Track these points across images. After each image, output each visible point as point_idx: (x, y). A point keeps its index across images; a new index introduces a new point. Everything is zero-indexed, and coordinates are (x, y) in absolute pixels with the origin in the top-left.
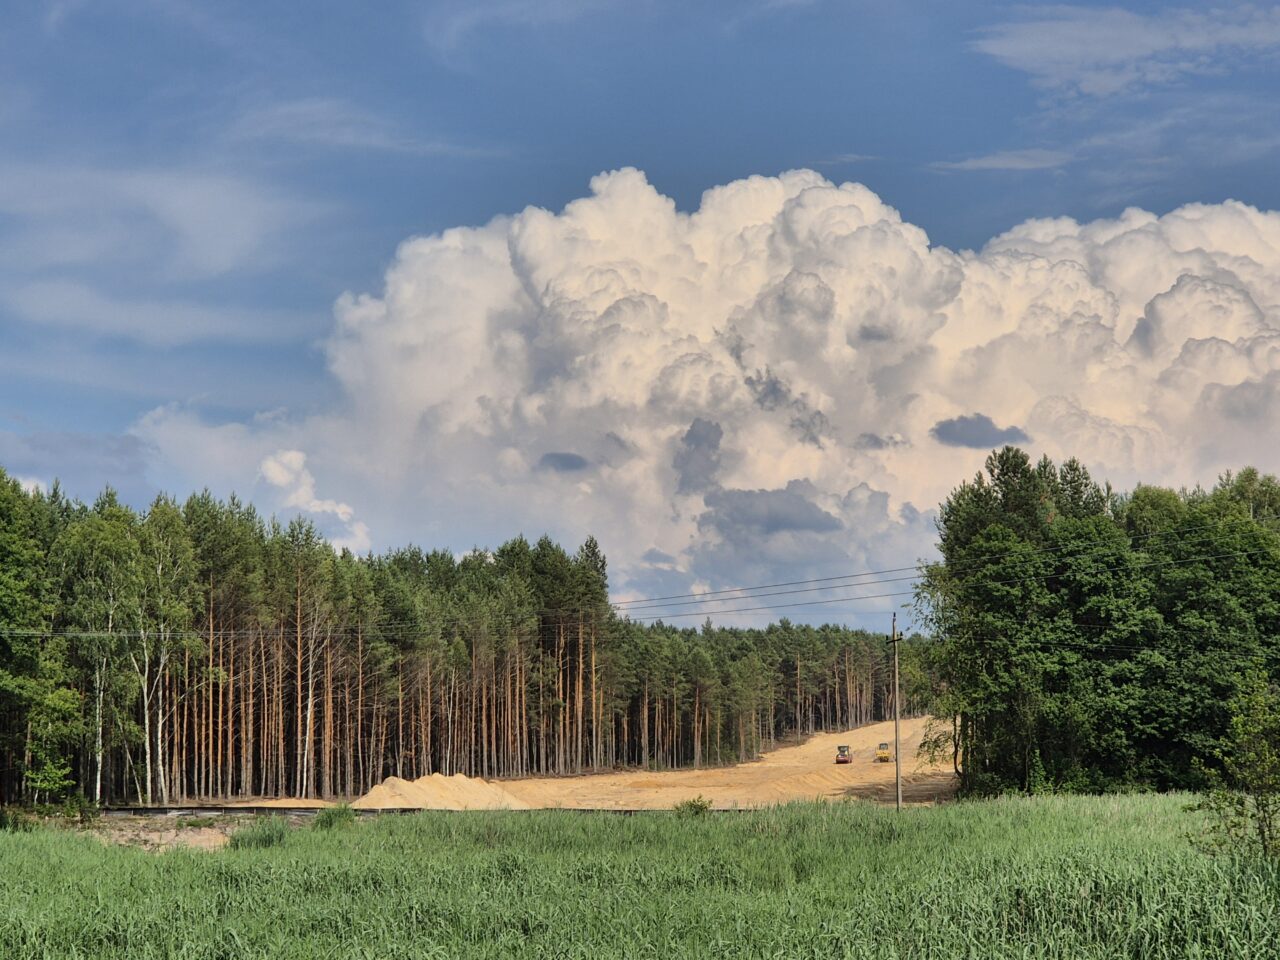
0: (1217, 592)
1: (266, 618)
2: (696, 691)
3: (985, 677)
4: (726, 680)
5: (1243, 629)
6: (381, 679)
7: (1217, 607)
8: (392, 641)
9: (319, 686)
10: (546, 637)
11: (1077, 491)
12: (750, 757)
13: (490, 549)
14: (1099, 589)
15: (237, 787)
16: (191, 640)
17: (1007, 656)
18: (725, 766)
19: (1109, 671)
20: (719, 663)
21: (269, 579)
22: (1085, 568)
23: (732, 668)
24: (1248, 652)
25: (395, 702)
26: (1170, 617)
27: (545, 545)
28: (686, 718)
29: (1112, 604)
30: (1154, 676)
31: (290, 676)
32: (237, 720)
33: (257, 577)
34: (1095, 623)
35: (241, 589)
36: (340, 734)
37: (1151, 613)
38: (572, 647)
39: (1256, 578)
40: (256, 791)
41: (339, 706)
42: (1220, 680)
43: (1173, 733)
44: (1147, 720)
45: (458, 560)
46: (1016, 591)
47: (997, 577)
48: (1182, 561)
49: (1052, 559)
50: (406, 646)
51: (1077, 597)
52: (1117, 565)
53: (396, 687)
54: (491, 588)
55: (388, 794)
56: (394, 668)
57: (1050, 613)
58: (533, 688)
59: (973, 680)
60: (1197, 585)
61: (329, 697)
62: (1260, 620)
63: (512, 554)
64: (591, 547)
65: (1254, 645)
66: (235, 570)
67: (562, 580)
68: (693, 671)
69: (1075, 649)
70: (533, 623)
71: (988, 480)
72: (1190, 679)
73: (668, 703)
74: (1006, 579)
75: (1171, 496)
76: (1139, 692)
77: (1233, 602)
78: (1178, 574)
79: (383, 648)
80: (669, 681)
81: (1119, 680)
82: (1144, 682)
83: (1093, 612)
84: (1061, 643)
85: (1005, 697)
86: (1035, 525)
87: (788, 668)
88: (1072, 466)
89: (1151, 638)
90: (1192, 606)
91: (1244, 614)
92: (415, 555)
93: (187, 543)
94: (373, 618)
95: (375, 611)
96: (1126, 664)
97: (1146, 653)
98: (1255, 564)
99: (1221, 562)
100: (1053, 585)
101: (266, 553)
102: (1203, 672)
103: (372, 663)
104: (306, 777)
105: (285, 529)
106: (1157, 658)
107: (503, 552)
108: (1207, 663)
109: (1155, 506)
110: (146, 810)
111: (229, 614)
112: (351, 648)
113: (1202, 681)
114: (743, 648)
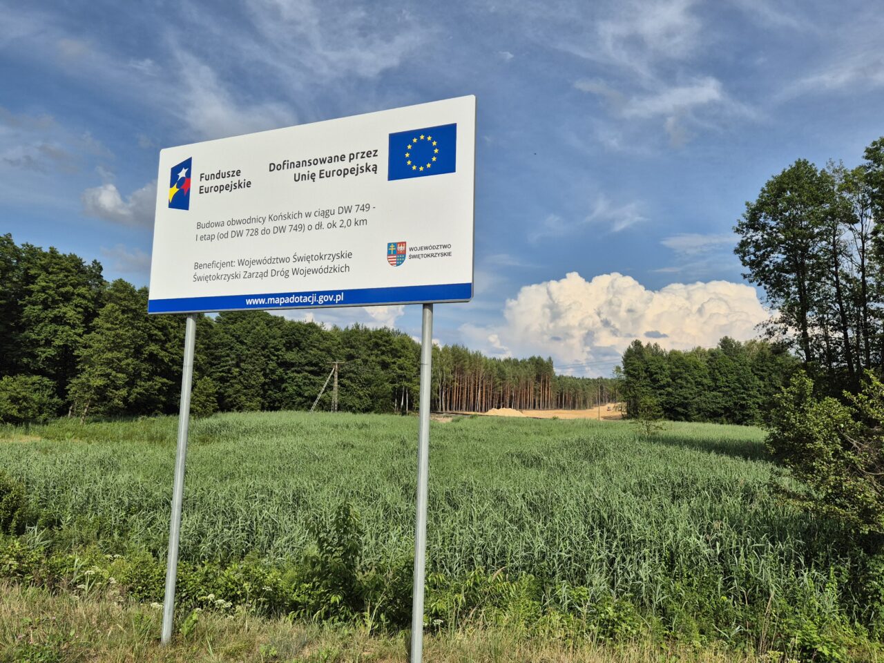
0: (686, 375)
1: (469, 372)
2: (576, 392)
3: (628, 392)
4: (584, 390)
5: (691, 384)
6: (497, 387)
7: (686, 379)
8: (500, 378)
9: (482, 388)
10: (538, 378)
11: (657, 350)
12: (590, 408)
13: (527, 357)
14: (656, 373)
15: (461, 408)
16: (451, 376)
17: (634, 388)
18: (584, 409)
19: (658, 392)
20: (583, 386)
21: (471, 363)
22: (653, 368)
23: (586, 387)
24: (693, 389)
25: (500, 392)
26: (674, 380)
27: (539, 358)
28: (574, 398)
29: (659, 377)
30: (669, 394)
31: (475, 385)
32: (462, 394)
33: (467, 363)
34: (655, 381)
35: (463, 366)
36: (486, 398)
37: (669, 380)
38: (545, 381)
39: (695, 372)
40: (466, 410)
41: (486, 392)
42: (685, 396)
43: (673, 407)
44: (667, 404)
45: (519, 360)
46: (636, 373)
47: (632, 370)
48: (677, 368)
49: (645, 365)
50: (503, 379)
51: (651, 375)
52: (661, 368)
53: (501, 389)
54: (526, 367)
55: (493, 412)
56: (500, 384)
57: (645, 378)
58: (535, 390)
59: (625, 393)
60: (681, 373)
61: (484, 390)
62: (696, 382)
63: (532, 359)
64: (550, 359)
65: (695, 388)
66: (462, 361)
67: (542, 365)
68: (575, 388)
69: (650, 386)
70: (535, 375)
71: (632, 347)
72: (678, 395)
73: (569, 394)
74: (635, 370)
75: (679, 352)
76: (665, 397)
77: (689, 378)
78: (676, 370)
79: (497, 379)
80: (569, 390)
81: (660, 394)
82: (667, 395)
83: (655, 378)
84: (647, 385)
85: (633, 397)
86: (642, 358)
87: (602, 388)
88: (656, 344)
89: (669, 385)
90: (679, 378)
91: (692, 381)
92: (510, 359)
93: (450, 355)
94: (495, 373)
95: (496, 371)
96: (662, 391)
97: (667, 389)
98: (695, 368)
99: (687, 367)
100: (646, 372)
101: (470, 357)
102: (681, 394)
103: (495, 383)
104: (478, 407)
105: (475, 352)
106: (670, 390)
107: (530, 359)
108: (684, 392)
109: (675, 354)
110: (439, 413)
111: (461, 371)
112: (490, 379)
113: (681, 396)
114: (590, 383)
